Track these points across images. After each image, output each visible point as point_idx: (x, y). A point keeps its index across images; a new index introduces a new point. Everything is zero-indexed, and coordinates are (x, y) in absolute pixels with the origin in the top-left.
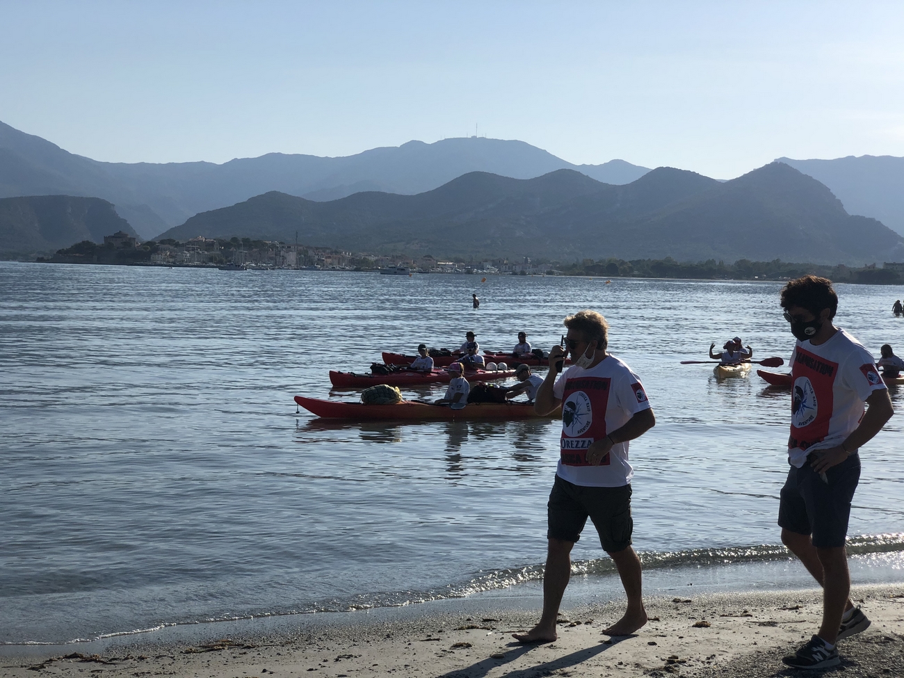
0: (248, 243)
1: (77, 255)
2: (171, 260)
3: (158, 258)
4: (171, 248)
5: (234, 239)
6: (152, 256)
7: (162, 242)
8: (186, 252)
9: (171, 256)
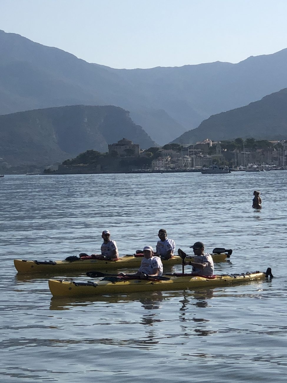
0: (251, 144)
1: (81, 165)
2: (172, 165)
3: (159, 164)
4: (174, 152)
5: (239, 141)
6: (153, 162)
7: (166, 147)
8: (188, 157)
9: (173, 162)
